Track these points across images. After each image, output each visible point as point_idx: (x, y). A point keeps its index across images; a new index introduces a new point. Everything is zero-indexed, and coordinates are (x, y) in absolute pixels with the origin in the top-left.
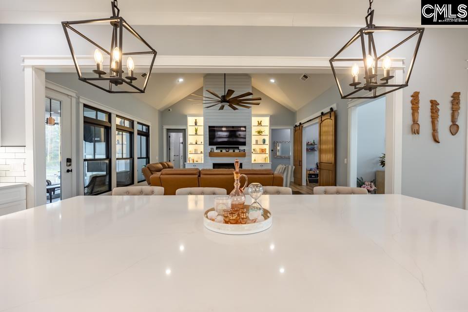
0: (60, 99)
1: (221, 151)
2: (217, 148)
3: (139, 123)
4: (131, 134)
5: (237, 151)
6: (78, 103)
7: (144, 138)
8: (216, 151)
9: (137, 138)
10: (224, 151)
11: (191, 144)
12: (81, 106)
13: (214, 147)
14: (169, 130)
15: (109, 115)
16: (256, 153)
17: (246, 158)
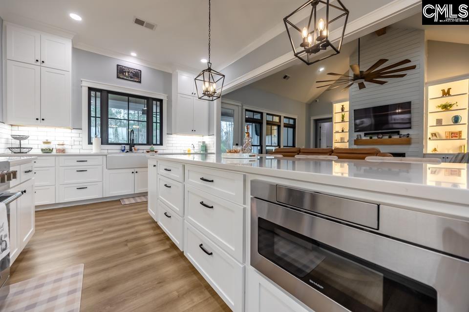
0: (233, 108)
1: (371, 138)
2: (365, 135)
3: (285, 117)
4: (279, 127)
5: (396, 137)
6: (242, 109)
7: (291, 130)
8: (364, 138)
9: (284, 130)
10: (375, 138)
11: (337, 132)
12: (244, 110)
13: (362, 134)
14: (317, 122)
15: (262, 114)
16: (438, 138)
17: (412, 146)
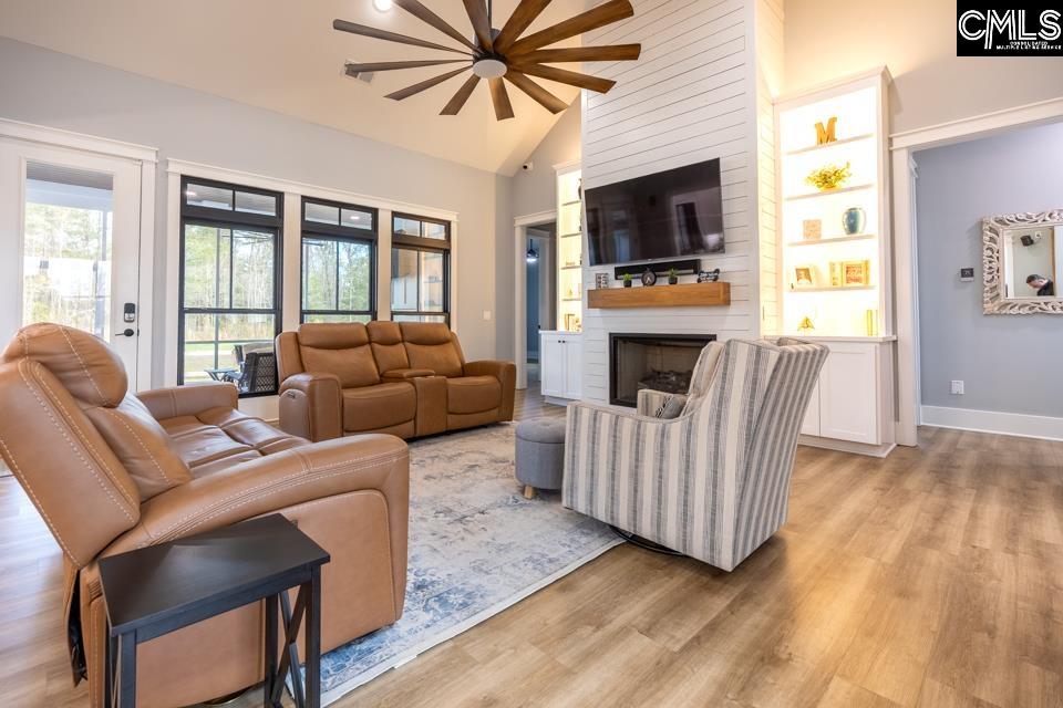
1: (628, 284)
2: (618, 273)
3: (399, 214)
5: (689, 280)
6: (162, 176)
8: (612, 284)
11: (571, 266)
13: (611, 270)
16: (814, 285)
17: (733, 309)
